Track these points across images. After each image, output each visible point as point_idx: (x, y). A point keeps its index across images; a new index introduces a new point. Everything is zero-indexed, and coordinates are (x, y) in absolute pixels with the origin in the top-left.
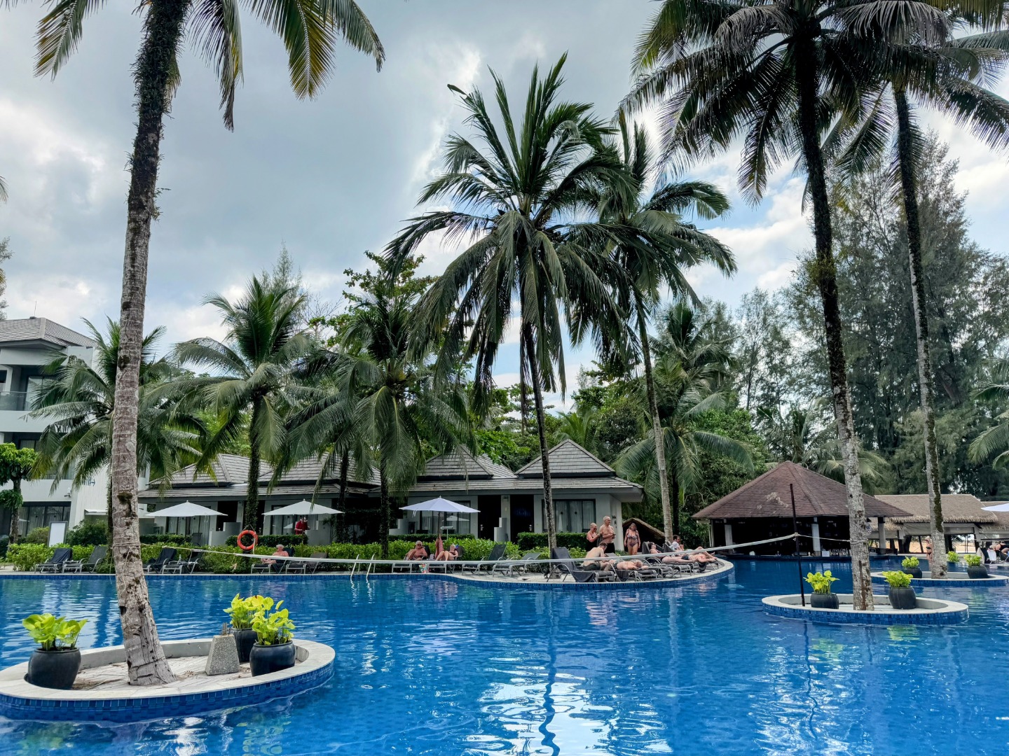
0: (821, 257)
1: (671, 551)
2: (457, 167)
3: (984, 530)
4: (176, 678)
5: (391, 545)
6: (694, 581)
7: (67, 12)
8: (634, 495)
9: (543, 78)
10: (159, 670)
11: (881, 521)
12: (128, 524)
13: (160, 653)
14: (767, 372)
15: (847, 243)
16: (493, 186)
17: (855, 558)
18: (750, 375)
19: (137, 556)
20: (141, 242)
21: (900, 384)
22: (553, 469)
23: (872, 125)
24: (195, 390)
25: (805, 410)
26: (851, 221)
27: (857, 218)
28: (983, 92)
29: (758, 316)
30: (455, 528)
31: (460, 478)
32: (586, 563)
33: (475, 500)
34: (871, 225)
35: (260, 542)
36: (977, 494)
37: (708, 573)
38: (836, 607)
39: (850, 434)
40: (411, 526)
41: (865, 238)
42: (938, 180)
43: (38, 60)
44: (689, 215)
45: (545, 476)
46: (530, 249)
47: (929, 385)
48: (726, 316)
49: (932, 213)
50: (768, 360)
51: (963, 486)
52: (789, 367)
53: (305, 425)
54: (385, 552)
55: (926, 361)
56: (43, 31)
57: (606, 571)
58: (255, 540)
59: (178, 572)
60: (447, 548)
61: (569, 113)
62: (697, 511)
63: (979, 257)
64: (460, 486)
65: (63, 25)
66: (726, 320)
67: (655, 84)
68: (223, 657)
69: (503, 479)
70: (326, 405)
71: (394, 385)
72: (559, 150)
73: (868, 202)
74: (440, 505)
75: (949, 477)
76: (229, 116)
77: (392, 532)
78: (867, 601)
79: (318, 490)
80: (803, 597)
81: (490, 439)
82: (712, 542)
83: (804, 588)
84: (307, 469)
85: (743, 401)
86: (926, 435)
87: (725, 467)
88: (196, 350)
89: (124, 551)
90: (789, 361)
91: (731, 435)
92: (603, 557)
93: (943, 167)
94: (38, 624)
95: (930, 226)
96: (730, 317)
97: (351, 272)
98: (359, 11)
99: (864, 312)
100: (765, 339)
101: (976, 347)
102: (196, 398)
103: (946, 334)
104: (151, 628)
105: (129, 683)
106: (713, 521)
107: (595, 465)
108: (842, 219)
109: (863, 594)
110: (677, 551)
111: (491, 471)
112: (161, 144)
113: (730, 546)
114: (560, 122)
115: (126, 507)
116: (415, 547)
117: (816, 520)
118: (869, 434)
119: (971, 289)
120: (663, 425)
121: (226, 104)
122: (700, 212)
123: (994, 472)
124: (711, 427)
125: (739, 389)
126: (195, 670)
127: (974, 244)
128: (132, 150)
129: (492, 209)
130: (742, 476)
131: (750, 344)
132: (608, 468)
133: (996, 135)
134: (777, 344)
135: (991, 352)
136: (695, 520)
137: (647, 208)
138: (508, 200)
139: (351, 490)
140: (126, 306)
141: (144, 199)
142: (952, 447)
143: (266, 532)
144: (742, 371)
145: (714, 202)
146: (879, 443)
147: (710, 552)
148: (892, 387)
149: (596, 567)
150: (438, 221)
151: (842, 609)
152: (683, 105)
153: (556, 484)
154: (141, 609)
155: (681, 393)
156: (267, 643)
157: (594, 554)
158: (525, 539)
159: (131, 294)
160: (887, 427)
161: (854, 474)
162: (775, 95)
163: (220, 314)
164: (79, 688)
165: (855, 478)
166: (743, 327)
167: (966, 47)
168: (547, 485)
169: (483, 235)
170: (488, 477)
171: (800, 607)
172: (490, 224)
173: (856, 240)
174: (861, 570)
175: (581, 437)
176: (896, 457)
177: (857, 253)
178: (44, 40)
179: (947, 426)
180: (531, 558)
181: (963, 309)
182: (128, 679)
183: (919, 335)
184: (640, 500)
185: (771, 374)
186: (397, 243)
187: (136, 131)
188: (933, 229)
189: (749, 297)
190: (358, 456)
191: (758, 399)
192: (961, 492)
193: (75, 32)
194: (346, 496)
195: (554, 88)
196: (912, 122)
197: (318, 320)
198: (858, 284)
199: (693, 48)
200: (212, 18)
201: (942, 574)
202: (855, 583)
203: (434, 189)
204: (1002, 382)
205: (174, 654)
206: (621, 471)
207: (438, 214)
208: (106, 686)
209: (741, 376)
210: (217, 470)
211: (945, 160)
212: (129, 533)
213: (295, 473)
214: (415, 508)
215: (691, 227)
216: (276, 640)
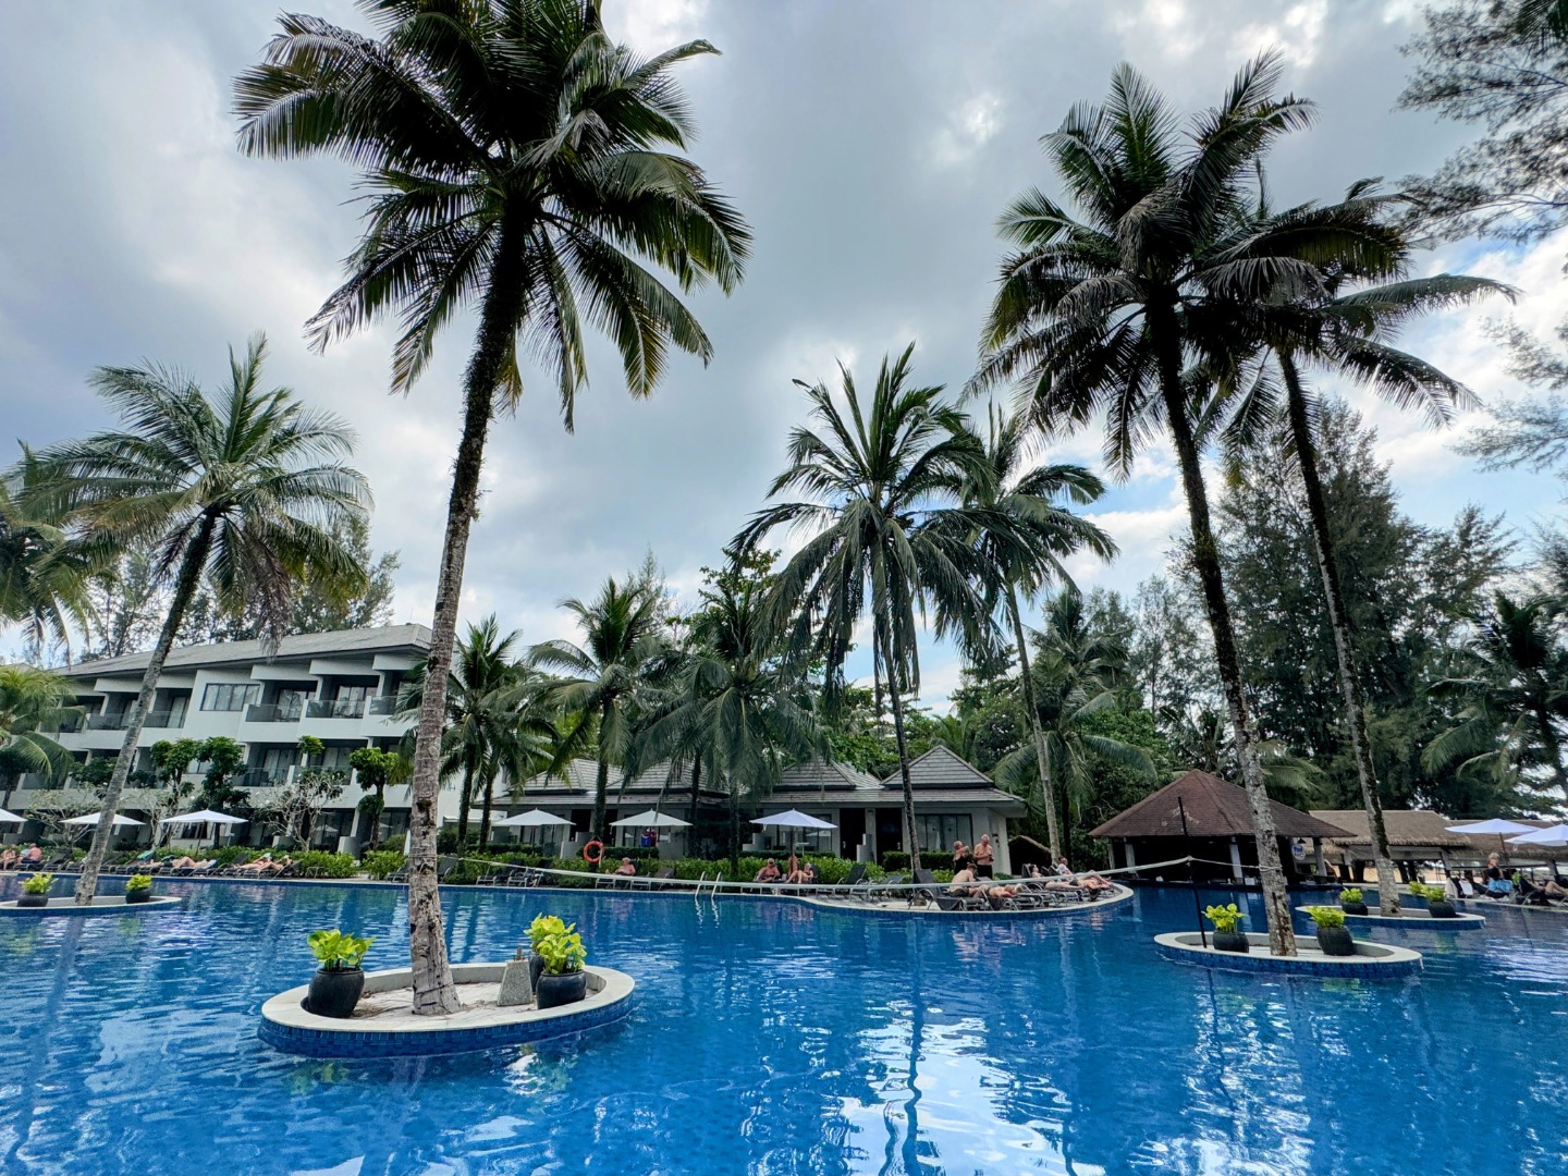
0: (1197, 536)
1: (1058, 874)
2: (800, 457)
3: (1456, 855)
4: (465, 1007)
5: (742, 862)
6: (1083, 913)
7: (419, 334)
8: (1017, 810)
9: (891, 368)
10: (445, 998)
11: (1317, 843)
12: (425, 834)
13: (448, 978)
14: (1173, 667)
15: (1253, 523)
16: (840, 474)
17: (1268, 889)
18: (1154, 672)
19: (432, 869)
20: (458, 543)
21: (1332, 679)
22: (914, 780)
23: (1257, 393)
24: (545, 693)
25: (1216, 711)
26: (1254, 499)
27: (1261, 495)
28: (1386, 350)
29: (1158, 605)
30: (814, 844)
31: (816, 789)
32: (952, 889)
33: (836, 815)
34: (1278, 502)
35: (607, 854)
36: (1445, 811)
37: (1102, 902)
38: (1245, 950)
39: (1248, 738)
40: (767, 841)
41: (1273, 517)
42: (1354, 450)
43: (392, 380)
44: (1061, 499)
45: (906, 788)
46: (880, 537)
47: (1353, 679)
48: (1122, 608)
49: (1349, 486)
50: (1172, 654)
51: (1427, 801)
52: (1198, 662)
53: (652, 729)
54: (735, 870)
55: (1346, 651)
56: (398, 353)
57: (975, 898)
58: (601, 852)
59: (523, 885)
60: (801, 867)
61: (917, 399)
62: (1094, 827)
63: (1415, 532)
64: (817, 797)
65: (415, 346)
66: (1123, 610)
67: (1001, 363)
68: (514, 984)
69: (868, 788)
70: (673, 708)
71: (745, 685)
72: (910, 437)
73: (1273, 478)
74: (794, 819)
75: (1405, 790)
76: (569, 420)
77: (746, 848)
78: (1287, 944)
79: (664, 799)
80: (1203, 936)
81: (854, 745)
82: (1112, 863)
83: (1204, 925)
84: (655, 776)
85: (1148, 702)
86: (1356, 739)
87: (1124, 775)
88: (549, 653)
89: (418, 863)
90: (1197, 654)
91: (1130, 740)
92: (972, 882)
93: (1358, 436)
94: (322, 941)
95: (1349, 501)
96: (1127, 608)
97: (708, 569)
98: (688, 313)
99: (1280, 599)
100: (1167, 632)
101: (1423, 635)
102: (546, 703)
103: (1383, 621)
104: (440, 949)
105: (413, 1012)
106: (1112, 839)
107: (972, 776)
108: (1244, 497)
109: (1282, 935)
110: (1063, 876)
111: (854, 781)
112: (485, 448)
113: (1131, 869)
114: (908, 408)
115: (423, 815)
116: (768, 866)
117: (1234, 840)
118: (1300, 738)
119: (1408, 569)
120: (1045, 728)
121: (566, 408)
122: (1074, 497)
123: (1462, 784)
124: (1106, 732)
125: (1143, 686)
126: (487, 999)
127: (1407, 519)
128: (456, 455)
129: (840, 498)
130: (1146, 786)
131: (1151, 637)
132: (985, 778)
133: (1406, 395)
134: (1181, 637)
135: (1444, 641)
136: (1093, 837)
137: (1015, 492)
138: (856, 488)
139: (704, 800)
140: (439, 607)
141: (463, 501)
142: (1404, 753)
143: (618, 844)
144: (1145, 667)
145: (1087, 485)
146: (1314, 747)
147: (1103, 876)
148: (1323, 685)
149: (964, 893)
150: (784, 513)
151: (1254, 952)
152: (1037, 384)
153: (917, 797)
154: (431, 927)
155: (1065, 692)
156: (554, 972)
157: (962, 879)
158: (891, 858)
159: (445, 595)
160: (1319, 729)
161: (1258, 786)
162: (1136, 368)
163: (574, 617)
164: (358, 1015)
165: (1258, 790)
166: (1142, 618)
167: (1358, 303)
168: (908, 797)
169: (832, 524)
170: (851, 788)
171: (1201, 949)
172: (839, 514)
173: (1265, 520)
174: (1275, 904)
175: (959, 742)
176: (1334, 765)
177: (1265, 533)
178: (397, 363)
179: (1395, 728)
180: (894, 882)
181: (1401, 591)
182: (413, 1008)
183: (1335, 621)
184: (1024, 815)
185: (1177, 669)
186: (741, 537)
187: (462, 437)
188: (1353, 504)
189: (1146, 585)
190: (710, 763)
191: (1165, 699)
192: (1424, 808)
193: (427, 353)
194: (699, 806)
195: (901, 377)
196: (1304, 387)
197: (674, 620)
198: (1270, 567)
199: (1039, 325)
200: (551, 330)
201: (1394, 911)
202: (1270, 921)
203: (782, 482)
204: (1459, 676)
205: (463, 980)
206: (1000, 781)
207: (784, 506)
208: (389, 1013)
209: (1144, 674)
210: (571, 776)
211: (1360, 428)
212: (425, 843)
213: (643, 782)
214: (765, 821)
215: (1064, 511)
216: (565, 969)
